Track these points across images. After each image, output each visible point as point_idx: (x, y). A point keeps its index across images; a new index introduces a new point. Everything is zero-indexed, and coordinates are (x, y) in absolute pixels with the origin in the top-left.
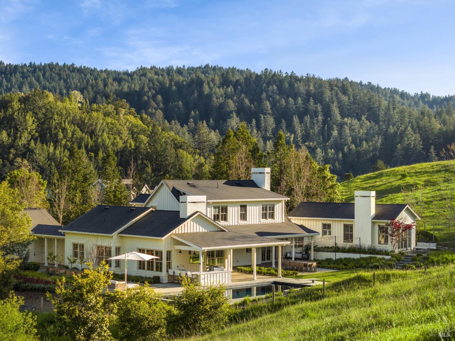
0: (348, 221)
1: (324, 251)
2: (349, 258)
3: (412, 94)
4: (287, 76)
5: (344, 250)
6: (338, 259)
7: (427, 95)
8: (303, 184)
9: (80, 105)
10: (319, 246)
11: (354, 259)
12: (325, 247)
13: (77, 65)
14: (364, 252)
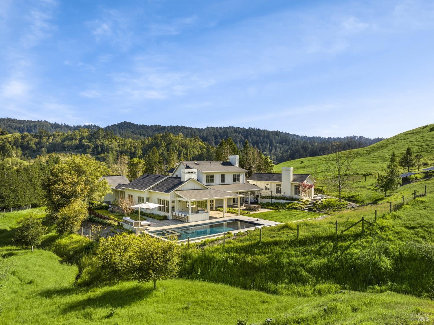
0: (278, 183)
1: (266, 198)
2: (279, 203)
3: (301, 136)
4: (257, 130)
5: (276, 198)
6: (273, 203)
7: (306, 136)
8: (257, 163)
9: (182, 138)
10: (264, 195)
11: (281, 203)
12: (267, 196)
13: (186, 126)
14: (287, 199)
